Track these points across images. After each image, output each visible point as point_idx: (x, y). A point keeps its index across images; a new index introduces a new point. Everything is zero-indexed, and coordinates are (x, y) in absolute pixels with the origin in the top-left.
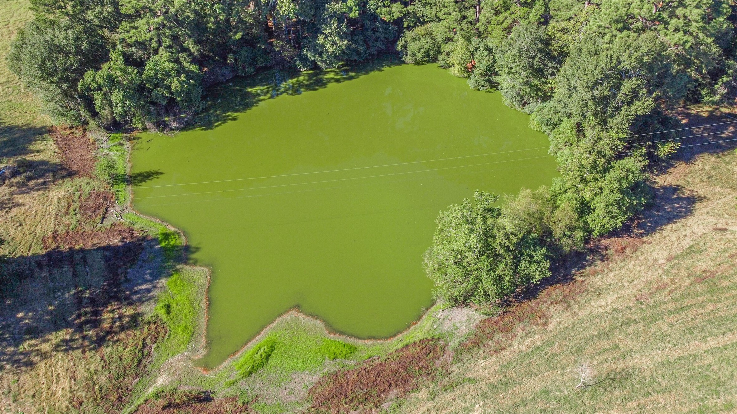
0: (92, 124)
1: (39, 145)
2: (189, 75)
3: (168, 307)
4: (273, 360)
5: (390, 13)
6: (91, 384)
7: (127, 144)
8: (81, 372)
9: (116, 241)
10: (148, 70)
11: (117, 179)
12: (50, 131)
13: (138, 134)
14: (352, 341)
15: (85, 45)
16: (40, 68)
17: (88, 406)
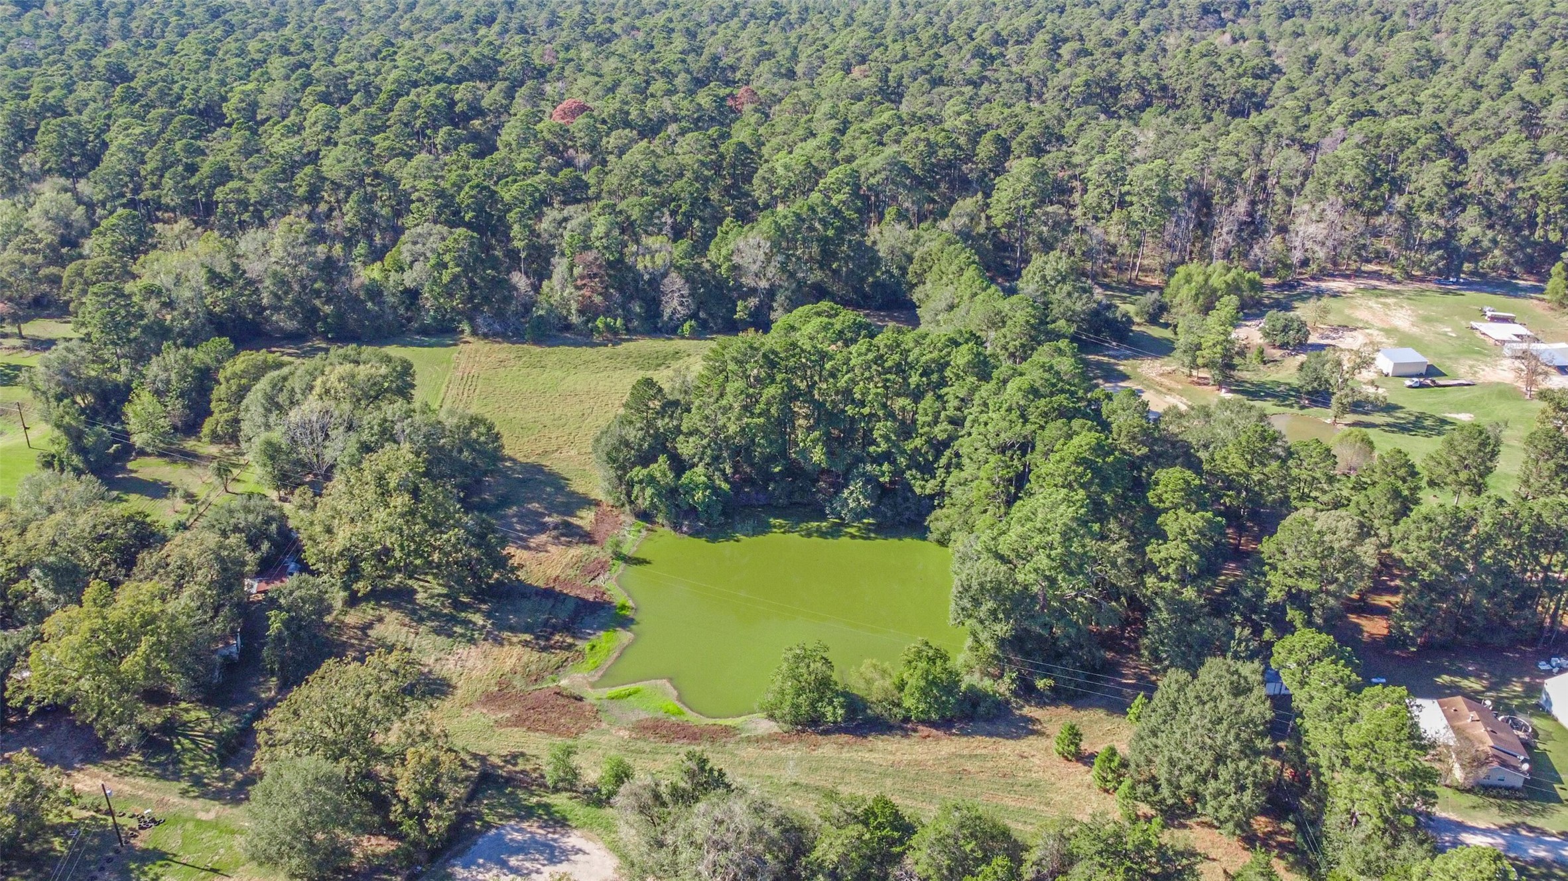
0: (627, 507)
1: (583, 513)
2: (716, 490)
3: (593, 647)
4: (631, 698)
5: (923, 487)
6: (527, 665)
7: (644, 533)
8: (525, 659)
9: (591, 597)
10: (685, 478)
11: (619, 556)
12: (597, 503)
13: (656, 527)
14: (685, 709)
15: (646, 445)
16: (608, 454)
17: (518, 676)
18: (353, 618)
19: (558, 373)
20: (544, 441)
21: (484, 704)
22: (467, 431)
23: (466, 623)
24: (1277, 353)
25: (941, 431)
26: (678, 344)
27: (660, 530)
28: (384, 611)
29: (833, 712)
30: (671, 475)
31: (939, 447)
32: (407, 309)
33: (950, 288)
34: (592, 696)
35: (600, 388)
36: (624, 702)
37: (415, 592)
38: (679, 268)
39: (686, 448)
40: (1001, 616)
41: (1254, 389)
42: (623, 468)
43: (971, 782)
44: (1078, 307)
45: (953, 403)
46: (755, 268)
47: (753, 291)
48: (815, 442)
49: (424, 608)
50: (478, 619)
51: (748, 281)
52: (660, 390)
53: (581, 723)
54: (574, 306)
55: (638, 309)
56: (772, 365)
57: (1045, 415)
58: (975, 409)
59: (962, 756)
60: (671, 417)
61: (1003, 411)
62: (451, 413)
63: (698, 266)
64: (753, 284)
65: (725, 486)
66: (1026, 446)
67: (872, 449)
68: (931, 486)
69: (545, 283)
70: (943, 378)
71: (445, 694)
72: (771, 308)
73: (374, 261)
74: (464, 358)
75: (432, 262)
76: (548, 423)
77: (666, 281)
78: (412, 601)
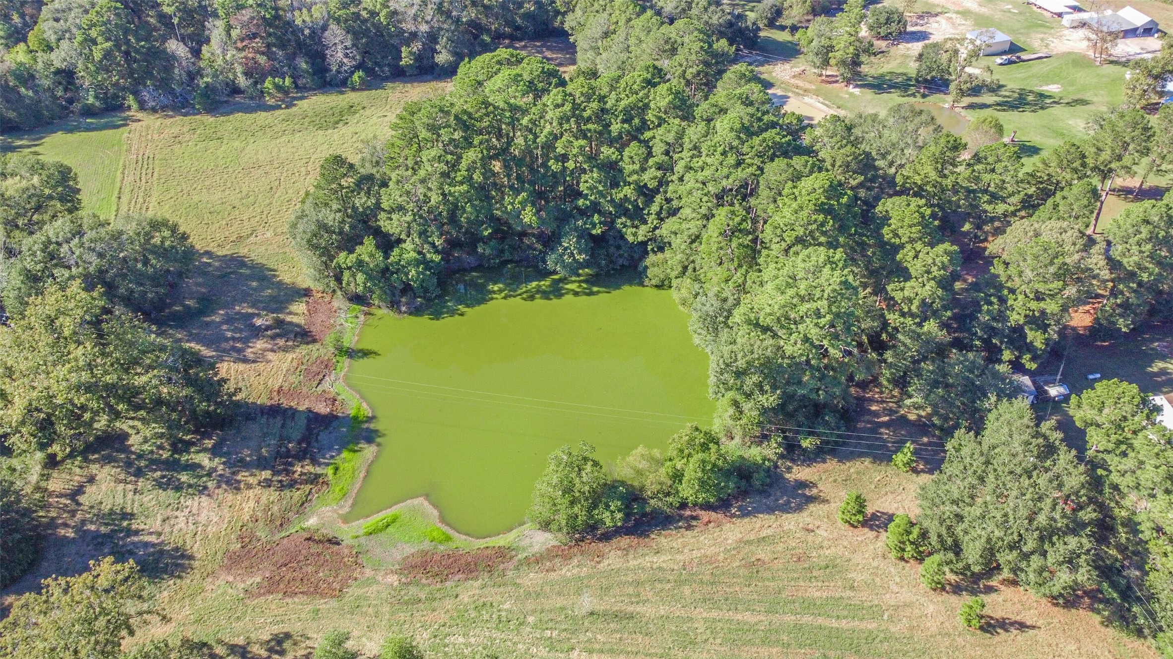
0: (339, 293)
1: (295, 307)
2: (427, 264)
3: (337, 469)
4: (390, 529)
5: (635, 235)
6: (268, 508)
7: (362, 317)
8: (265, 501)
10: (394, 256)
11: (341, 351)
12: (307, 293)
13: (373, 310)
14: (451, 532)
15: (347, 228)
16: (309, 241)
17: (261, 524)
18: (58, 483)
19: (236, 144)
20: (236, 226)
21: (229, 569)
22: (149, 236)
23: (194, 467)
24: (881, 44)
25: (649, 177)
26: (351, 97)
27: (380, 312)
28: (94, 468)
29: (611, 516)
30: (379, 256)
31: (647, 194)
32: (66, 90)
33: (605, 15)
34: (347, 533)
35: (283, 156)
36: (383, 536)
37: (126, 436)
38: (338, 20)
39: (392, 225)
40: (767, 388)
41: (876, 82)
42: (327, 254)
43: (768, 574)
44: (715, 20)
45: (658, 148)
46: (412, 12)
47: (414, 35)
48: (523, 204)
49: (140, 456)
50: (204, 459)
51: (408, 26)
52: (351, 166)
53: (342, 575)
54: (239, 69)
55: (304, 66)
56: (466, 127)
57: (760, 155)
58: (686, 154)
59: (749, 542)
60: (368, 193)
61: (718, 155)
62: (128, 218)
63: (357, 15)
64: (413, 29)
65: (437, 258)
66: (746, 191)
67: (581, 202)
68: (643, 233)
69: (205, 48)
70: (644, 122)
71: (183, 568)
72: (434, 51)
73: (16, 43)
74: (135, 137)
75: (79, 38)
76: (237, 203)
77: (327, 34)
78: (126, 450)
